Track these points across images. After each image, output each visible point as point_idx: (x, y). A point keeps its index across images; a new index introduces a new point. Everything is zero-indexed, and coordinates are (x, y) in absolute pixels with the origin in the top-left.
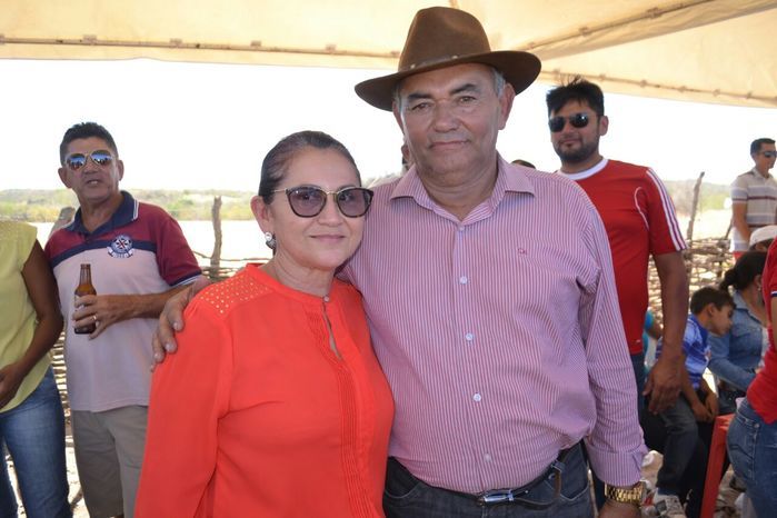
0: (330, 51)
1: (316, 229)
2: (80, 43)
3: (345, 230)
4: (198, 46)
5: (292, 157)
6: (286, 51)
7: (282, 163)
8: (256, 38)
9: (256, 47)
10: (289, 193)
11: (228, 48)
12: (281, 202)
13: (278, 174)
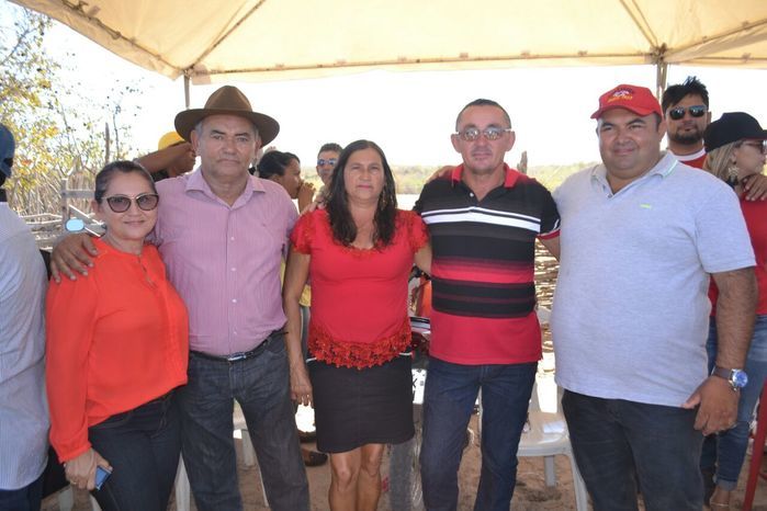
0: (525, 56)
1: (126, 218)
2: (334, 66)
3: (145, 218)
4: (418, 61)
5: (110, 179)
6: (487, 59)
7: (106, 181)
8: (464, 51)
9: (464, 57)
10: (108, 200)
11: (442, 61)
12: (105, 205)
13: (104, 188)
